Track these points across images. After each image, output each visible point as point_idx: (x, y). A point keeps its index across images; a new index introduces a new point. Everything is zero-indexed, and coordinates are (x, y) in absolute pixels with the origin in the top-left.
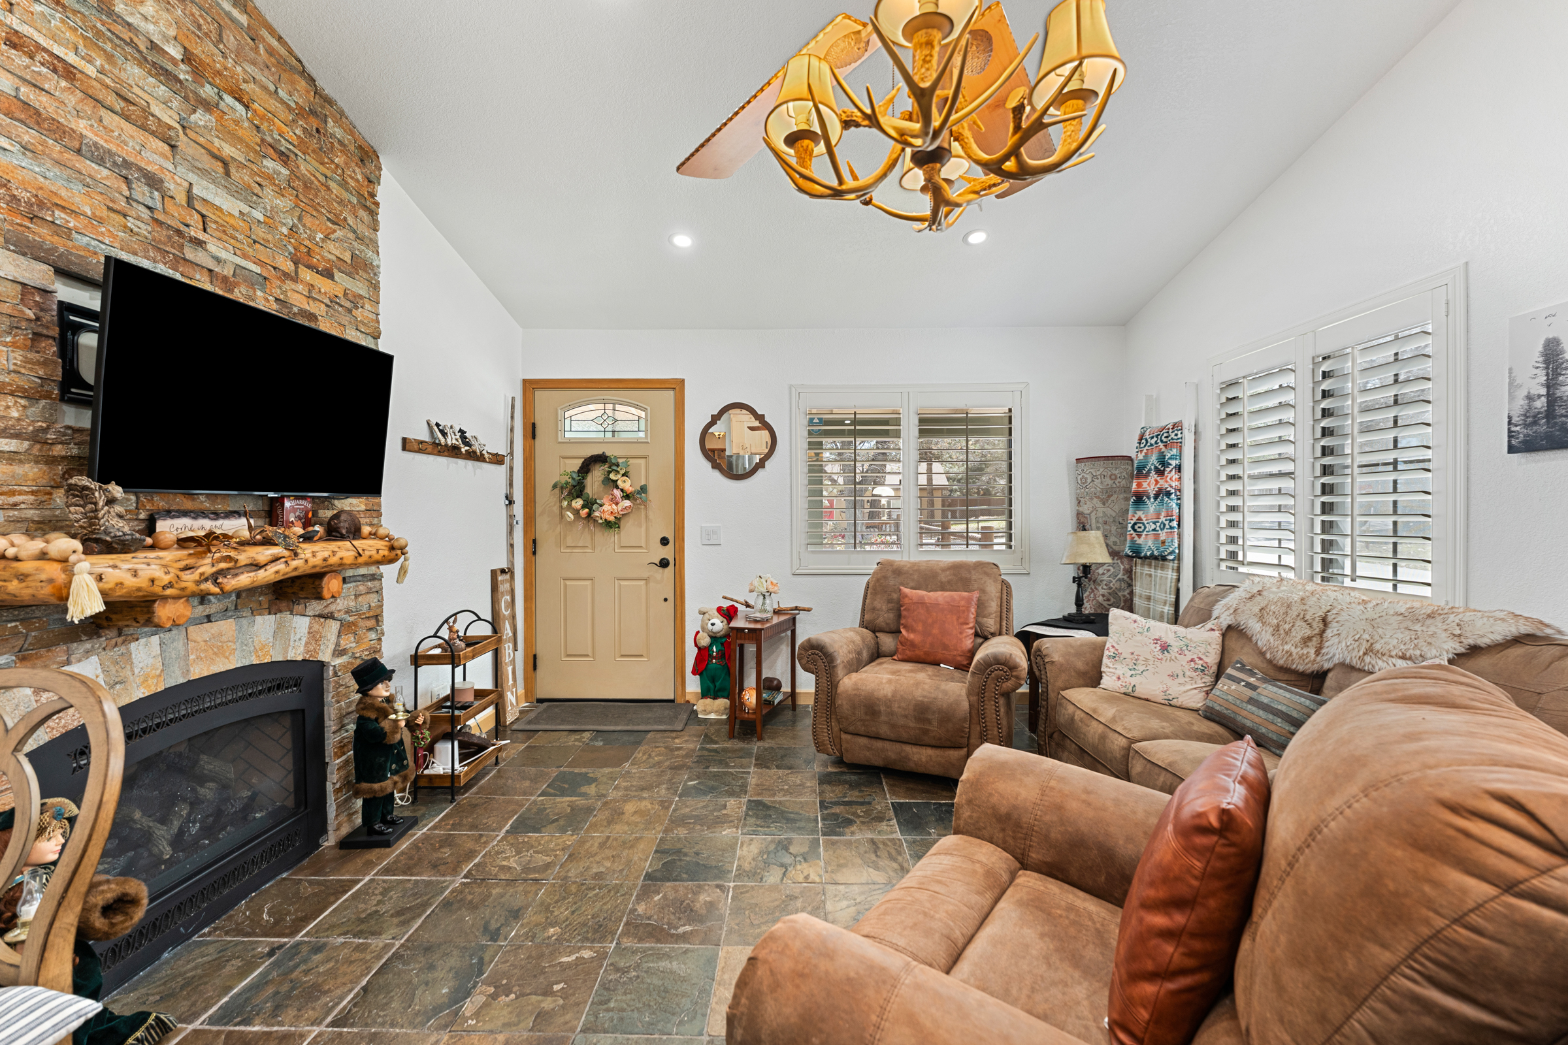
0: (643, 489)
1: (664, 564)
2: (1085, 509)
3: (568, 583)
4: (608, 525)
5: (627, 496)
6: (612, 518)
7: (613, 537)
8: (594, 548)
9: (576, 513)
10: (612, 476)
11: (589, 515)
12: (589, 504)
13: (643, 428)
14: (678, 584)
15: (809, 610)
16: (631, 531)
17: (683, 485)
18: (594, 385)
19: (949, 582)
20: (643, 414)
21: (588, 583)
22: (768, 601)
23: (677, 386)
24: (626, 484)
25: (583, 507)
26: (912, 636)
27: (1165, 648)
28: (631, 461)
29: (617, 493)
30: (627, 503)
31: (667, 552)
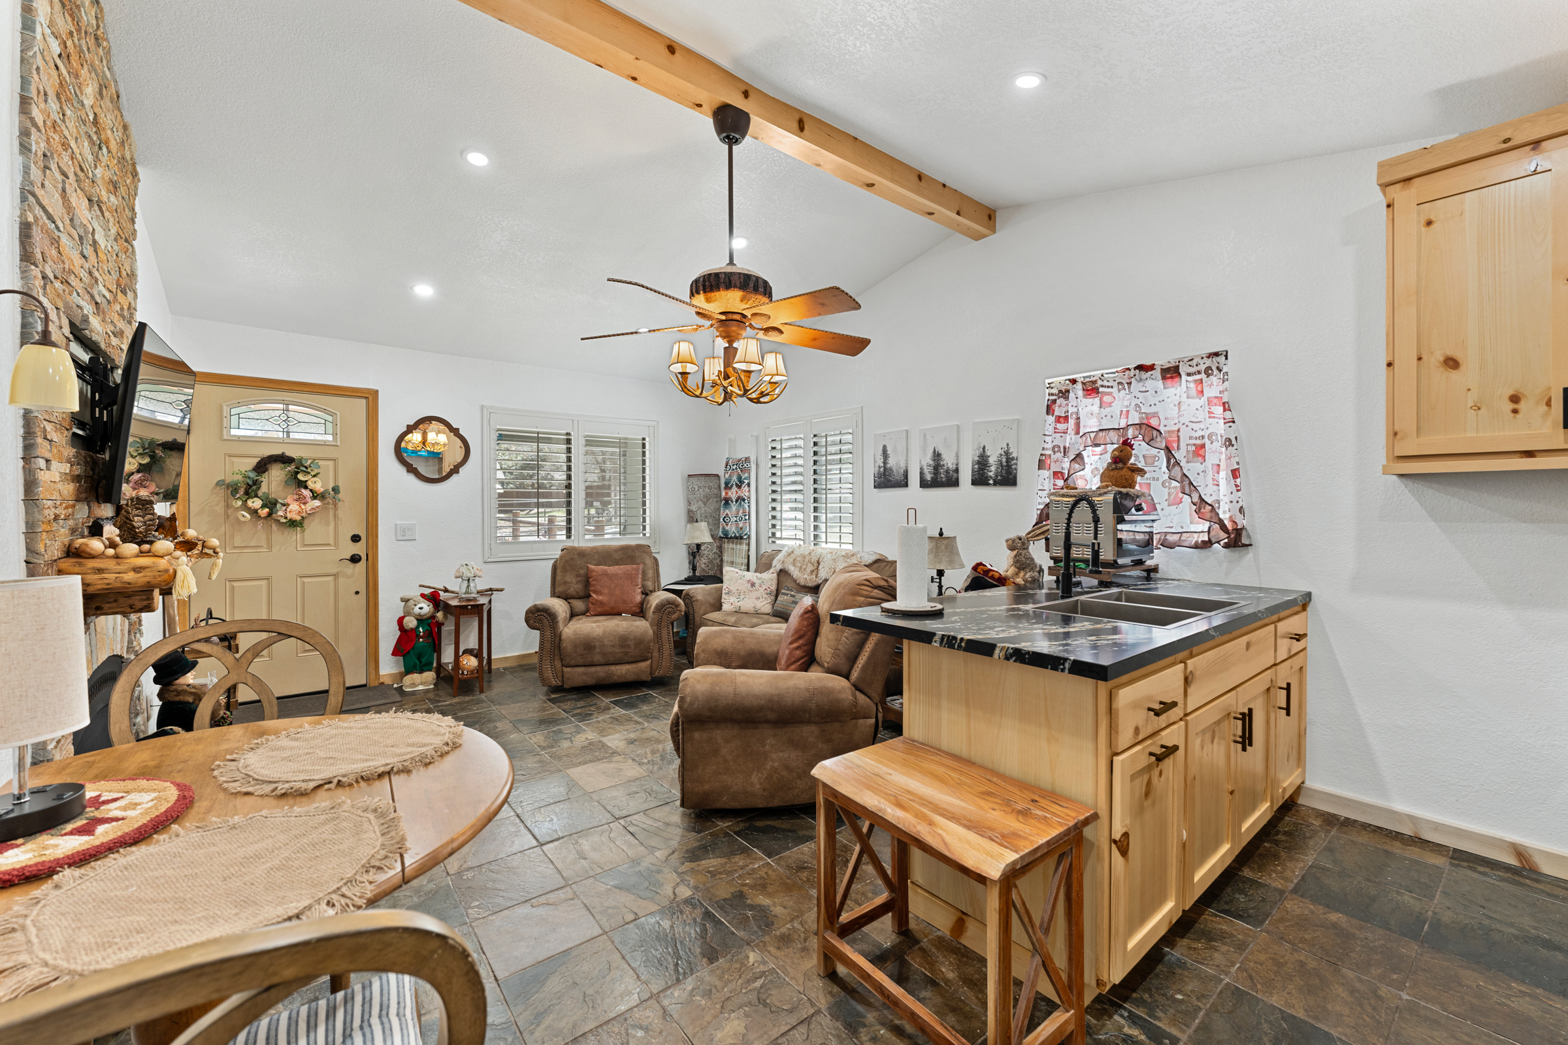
0: (336, 490)
1: (355, 559)
2: (694, 508)
3: (235, 584)
4: (293, 524)
5: (315, 496)
6: (298, 518)
7: (295, 536)
8: (270, 547)
9: (254, 512)
10: (301, 477)
11: (270, 515)
12: (271, 504)
13: (330, 430)
14: (371, 577)
15: (501, 590)
16: (315, 531)
17: (377, 486)
18: (271, 386)
19: (621, 559)
20: (330, 418)
21: (264, 583)
22: (472, 585)
23: (371, 397)
24: (317, 485)
25: (263, 506)
26: (600, 598)
27: (753, 585)
28: (321, 463)
29: (306, 493)
30: (317, 503)
31: (359, 549)
